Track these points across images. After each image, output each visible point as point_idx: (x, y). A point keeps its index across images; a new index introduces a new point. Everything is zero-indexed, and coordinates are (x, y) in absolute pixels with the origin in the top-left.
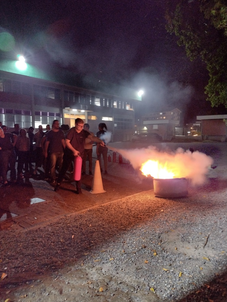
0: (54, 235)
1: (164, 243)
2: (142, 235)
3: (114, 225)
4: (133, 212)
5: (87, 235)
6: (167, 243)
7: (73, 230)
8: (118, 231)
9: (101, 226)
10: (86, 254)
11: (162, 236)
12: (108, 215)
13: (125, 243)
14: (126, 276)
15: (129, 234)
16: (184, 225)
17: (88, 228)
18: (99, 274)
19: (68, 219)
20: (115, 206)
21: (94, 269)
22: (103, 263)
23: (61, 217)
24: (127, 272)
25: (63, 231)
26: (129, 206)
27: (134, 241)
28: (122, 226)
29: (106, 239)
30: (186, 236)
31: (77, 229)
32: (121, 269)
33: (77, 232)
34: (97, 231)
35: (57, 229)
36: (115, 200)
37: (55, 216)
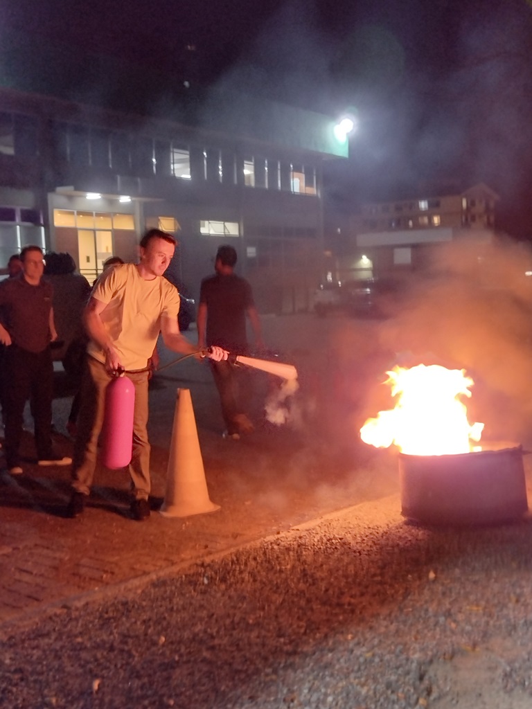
0: (22, 679)
1: (439, 698)
2: (359, 669)
3: (253, 635)
4: (323, 585)
5: (149, 676)
6: (449, 698)
7: (96, 660)
8: (266, 659)
9: (201, 642)
11: (431, 673)
12: (230, 597)
13: (296, 702)
15: (307, 669)
16: (515, 627)
17: (154, 649)
19: (77, 619)
20: (253, 563)
23: (51, 611)
25: (56, 664)
26: (309, 560)
28: (282, 640)
29: (223, 688)
30: (520, 668)
31: (112, 655)
33: (112, 667)
34: (188, 662)
35: (35, 657)
36: (254, 540)
37: (27, 606)
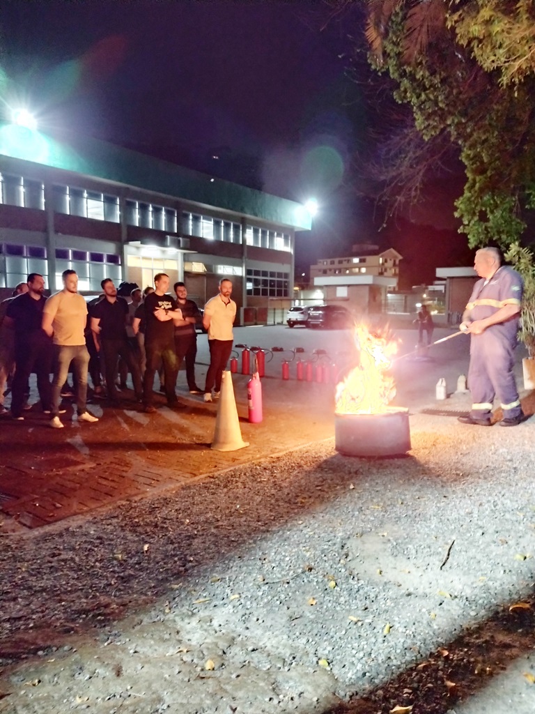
0: (101, 544)
1: (353, 559)
2: (305, 542)
3: (243, 520)
4: (286, 491)
5: (179, 543)
6: (358, 560)
7: (146, 533)
8: (250, 534)
9: (211, 523)
10: (176, 586)
11: (348, 545)
12: (229, 497)
13: (266, 560)
14: (268, 633)
15: (274, 541)
16: (399, 518)
17: (182, 527)
18: (206, 630)
19: (135, 508)
20: (244, 477)
21: (193, 619)
22: (215, 606)
23: (119, 503)
24: (269, 624)
25: (122, 534)
26: (278, 475)
27: (285, 556)
28: (260, 523)
29: (223, 551)
30: (402, 543)
31: (156, 530)
32: (255, 619)
33: (156, 537)
34: (203, 535)
35: (109, 530)
36: (245, 462)
37: (105, 499)
